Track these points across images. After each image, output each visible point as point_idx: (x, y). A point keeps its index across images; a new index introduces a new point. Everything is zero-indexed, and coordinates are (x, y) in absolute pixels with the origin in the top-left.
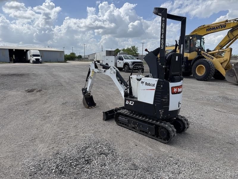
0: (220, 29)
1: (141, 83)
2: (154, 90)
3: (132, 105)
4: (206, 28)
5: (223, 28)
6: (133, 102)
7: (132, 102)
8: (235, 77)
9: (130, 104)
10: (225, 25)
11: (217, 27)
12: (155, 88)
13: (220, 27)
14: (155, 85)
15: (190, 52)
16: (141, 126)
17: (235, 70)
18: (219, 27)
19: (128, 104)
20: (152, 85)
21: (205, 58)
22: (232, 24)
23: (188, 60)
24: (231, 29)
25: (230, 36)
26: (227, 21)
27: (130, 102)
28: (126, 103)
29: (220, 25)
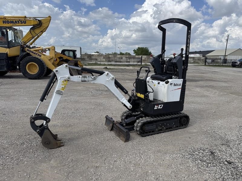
0: (20, 24)
1: (170, 85)
2: (180, 88)
3: (161, 108)
4: (3, 20)
5: (23, 24)
6: (163, 105)
7: (161, 105)
9: (159, 108)
10: (25, 21)
11: (16, 21)
13: (20, 22)
14: (182, 85)
15: (9, 47)
16: (168, 124)
18: (18, 21)
19: (157, 108)
20: (179, 85)
21: (31, 55)
22: (32, 22)
23: (9, 56)
24: (32, 26)
25: (33, 33)
26: (25, 17)
27: (159, 105)
28: (155, 108)
29: (20, 20)
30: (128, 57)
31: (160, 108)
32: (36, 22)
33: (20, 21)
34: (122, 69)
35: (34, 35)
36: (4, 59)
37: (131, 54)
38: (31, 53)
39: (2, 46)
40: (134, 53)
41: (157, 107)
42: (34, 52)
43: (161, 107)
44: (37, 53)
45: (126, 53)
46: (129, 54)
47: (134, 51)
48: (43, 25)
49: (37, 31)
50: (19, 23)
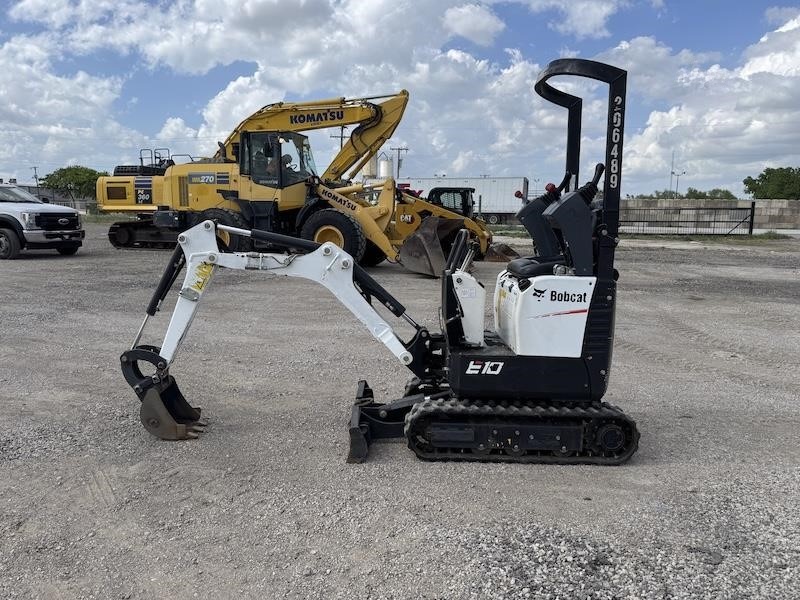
0: (329, 122)
1: (535, 294)
2: (585, 311)
3: (497, 372)
4: (289, 115)
6: (501, 364)
7: (492, 364)
8: (425, 257)
9: (486, 370)
10: (342, 112)
11: (319, 115)
12: (586, 305)
13: (329, 116)
14: (589, 298)
15: (281, 186)
16: (532, 437)
17: (422, 238)
18: (325, 114)
19: (477, 372)
20: (577, 298)
21: (332, 207)
22: (358, 112)
23: (280, 210)
24: (358, 125)
25: (358, 143)
26: (343, 101)
27: (487, 364)
28: (469, 372)
29: (329, 110)
30: (702, 206)
31: (490, 372)
32: (368, 114)
33: (328, 114)
34: (648, 249)
35: (361, 149)
36: (267, 218)
37: (734, 193)
38: (332, 201)
39: (267, 182)
40: (747, 192)
41: (479, 367)
42: (340, 197)
43: (494, 368)
44: (346, 199)
45: (716, 192)
46: (728, 195)
47: (746, 182)
48: (385, 119)
49: (370, 138)
50: (326, 119)
